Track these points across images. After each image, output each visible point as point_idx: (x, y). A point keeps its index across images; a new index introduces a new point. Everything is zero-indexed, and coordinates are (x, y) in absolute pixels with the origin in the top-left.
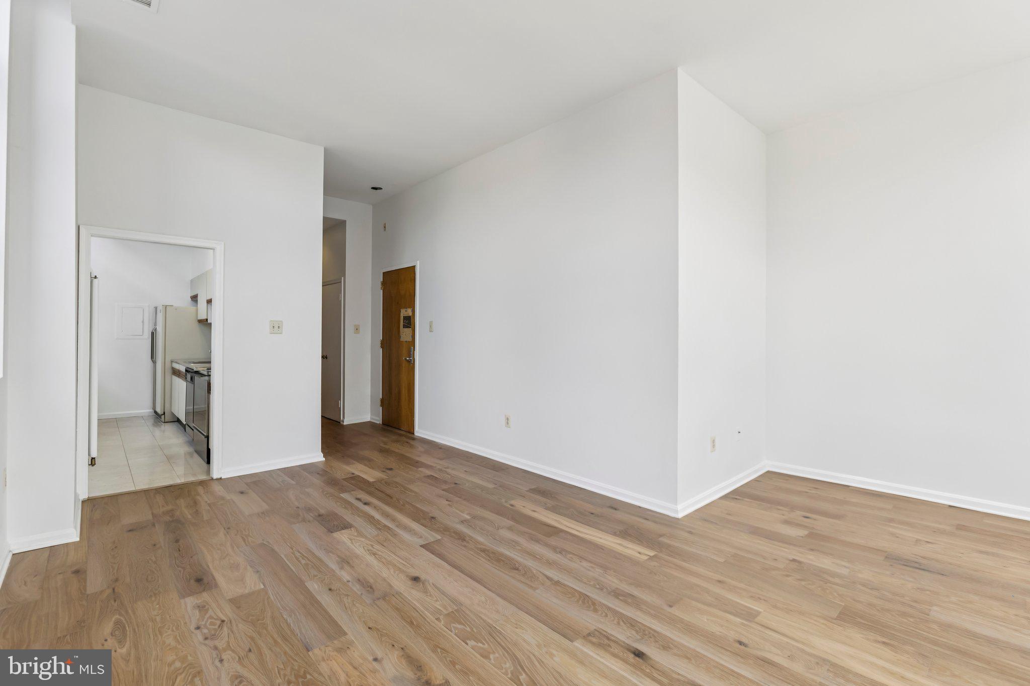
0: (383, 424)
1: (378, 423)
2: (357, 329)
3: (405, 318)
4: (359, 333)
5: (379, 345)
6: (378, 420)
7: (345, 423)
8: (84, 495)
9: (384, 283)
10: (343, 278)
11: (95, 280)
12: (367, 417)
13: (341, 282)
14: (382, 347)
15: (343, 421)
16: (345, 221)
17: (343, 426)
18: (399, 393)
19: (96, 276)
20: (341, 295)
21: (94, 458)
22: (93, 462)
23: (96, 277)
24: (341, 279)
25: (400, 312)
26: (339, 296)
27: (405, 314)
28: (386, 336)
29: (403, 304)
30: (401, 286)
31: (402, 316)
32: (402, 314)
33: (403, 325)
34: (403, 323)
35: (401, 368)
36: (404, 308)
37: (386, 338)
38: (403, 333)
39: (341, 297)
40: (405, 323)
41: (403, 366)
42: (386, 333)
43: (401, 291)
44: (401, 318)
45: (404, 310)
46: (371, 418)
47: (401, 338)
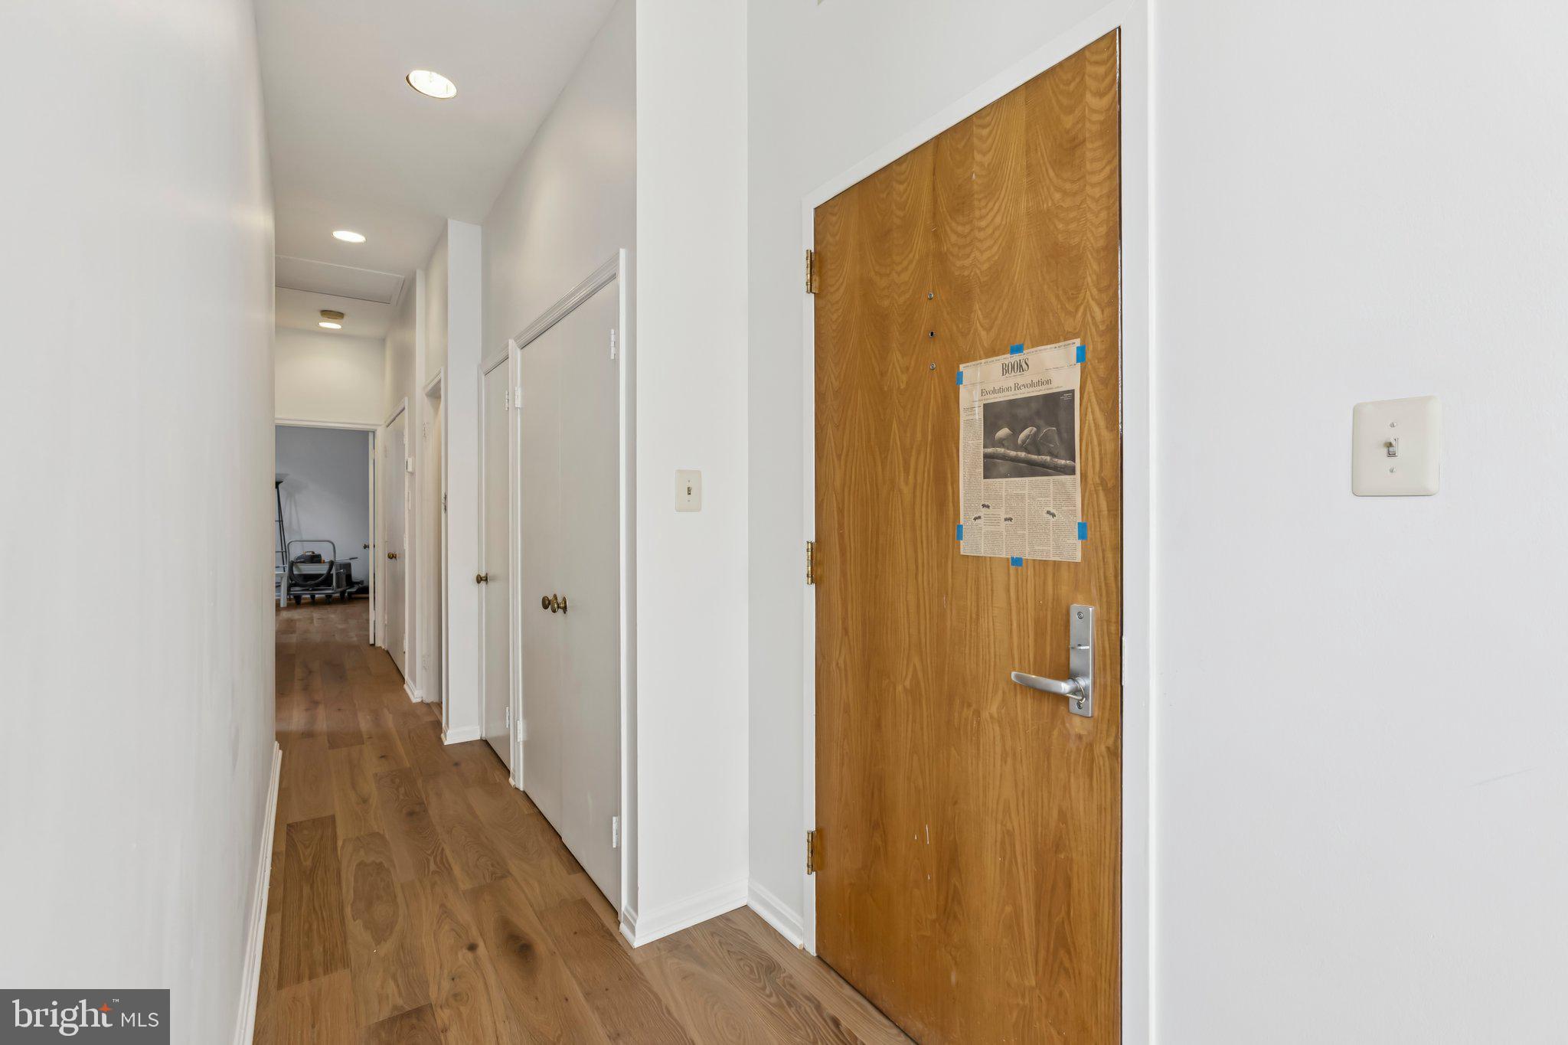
0: (822, 959)
1: (797, 941)
2: (689, 491)
3: (994, 416)
4: (698, 507)
5: (803, 566)
6: (796, 925)
9: (821, 261)
10: (623, 253)
13: (615, 277)
14: (815, 578)
20: (617, 334)
24: (616, 258)
25: (958, 379)
26: (610, 341)
27: (1001, 390)
28: (841, 526)
29: (983, 333)
30: (960, 229)
31: (977, 404)
32: (977, 395)
33: (986, 456)
34: (985, 447)
35: (979, 723)
36: (992, 352)
37: (841, 536)
38: (983, 512)
39: (617, 344)
40: (1001, 443)
41: (991, 717)
42: (841, 511)
43: (959, 263)
44: (963, 417)
45: (995, 364)
46: (752, 893)
47: (960, 537)
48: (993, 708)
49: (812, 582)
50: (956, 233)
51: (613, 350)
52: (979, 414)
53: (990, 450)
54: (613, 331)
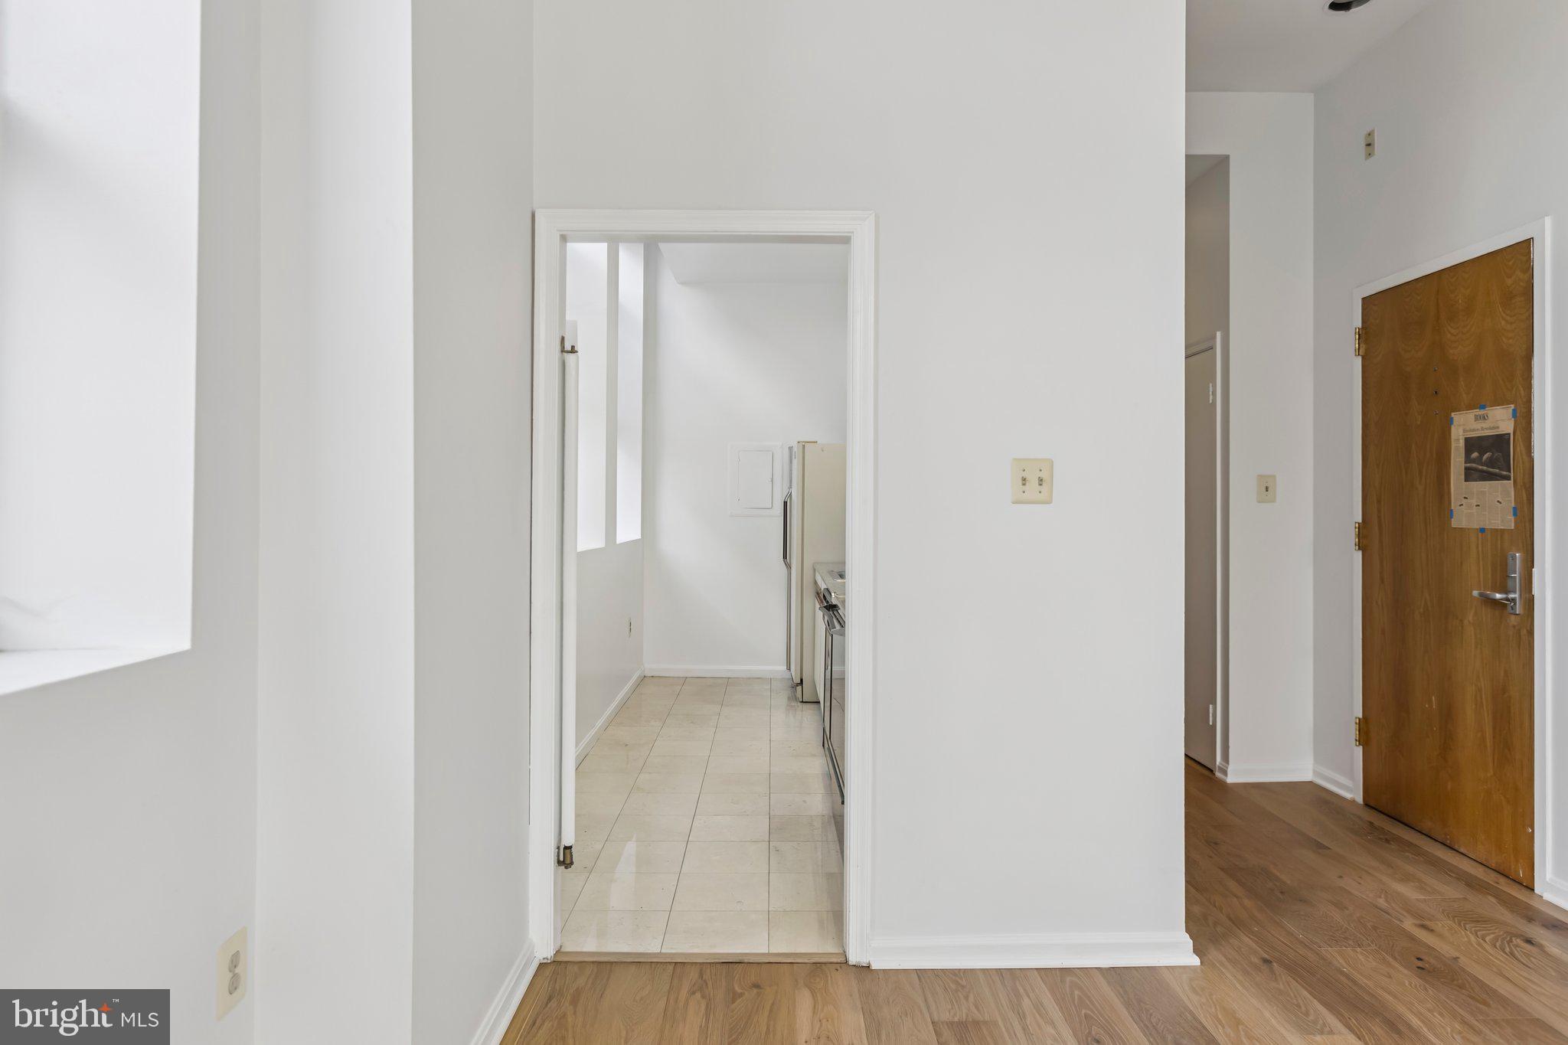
0: (1367, 804)
1: (1348, 795)
2: (1267, 488)
3: (1471, 444)
4: (1273, 500)
5: (1352, 538)
6: (1349, 786)
7: (1230, 779)
8: (544, 951)
9: (1366, 335)
10: (1219, 334)
11: (570, 358)
12: (1301, 768)
13: (1212, 348)
14: (1362, 546)
15: (1225, 773)
16: (1227, 158)
17: (1222, 785)
18: (1448, 714)
19: (573, 347)
20: (1215, 386)
21: (571, 847)
22: (565, 858)
23: (573, 351)
24: (1214, 337)
25: (1450, 421)
26: (1209, 392)
27: (1474, 430)
28: (1379, 511)
29: (1464, 395)
30: (1452, 331)
31: (1461, 437)
32: (1461, 431)
33: (1466, 468)
34: (1466, 463)
35: (1462, 627)
36: (1470, 407)
37: (1379, 517)
38: (1464, 501)
39: (1214, 393)
40: (1473, 461)
41: (1469, 622)
42: (1379, 502)
43: (1451, 351)
44: (1453, 445)
45: (1470, 415)
46: (1315, 772)
47: (1452, 518)
48: (1470, 617)
49: (1359, 549)
50: (1450, 333)
51: (1211, 397)
52: (1462, 443)
53: (1468, 465)
54: (1211, 385)
